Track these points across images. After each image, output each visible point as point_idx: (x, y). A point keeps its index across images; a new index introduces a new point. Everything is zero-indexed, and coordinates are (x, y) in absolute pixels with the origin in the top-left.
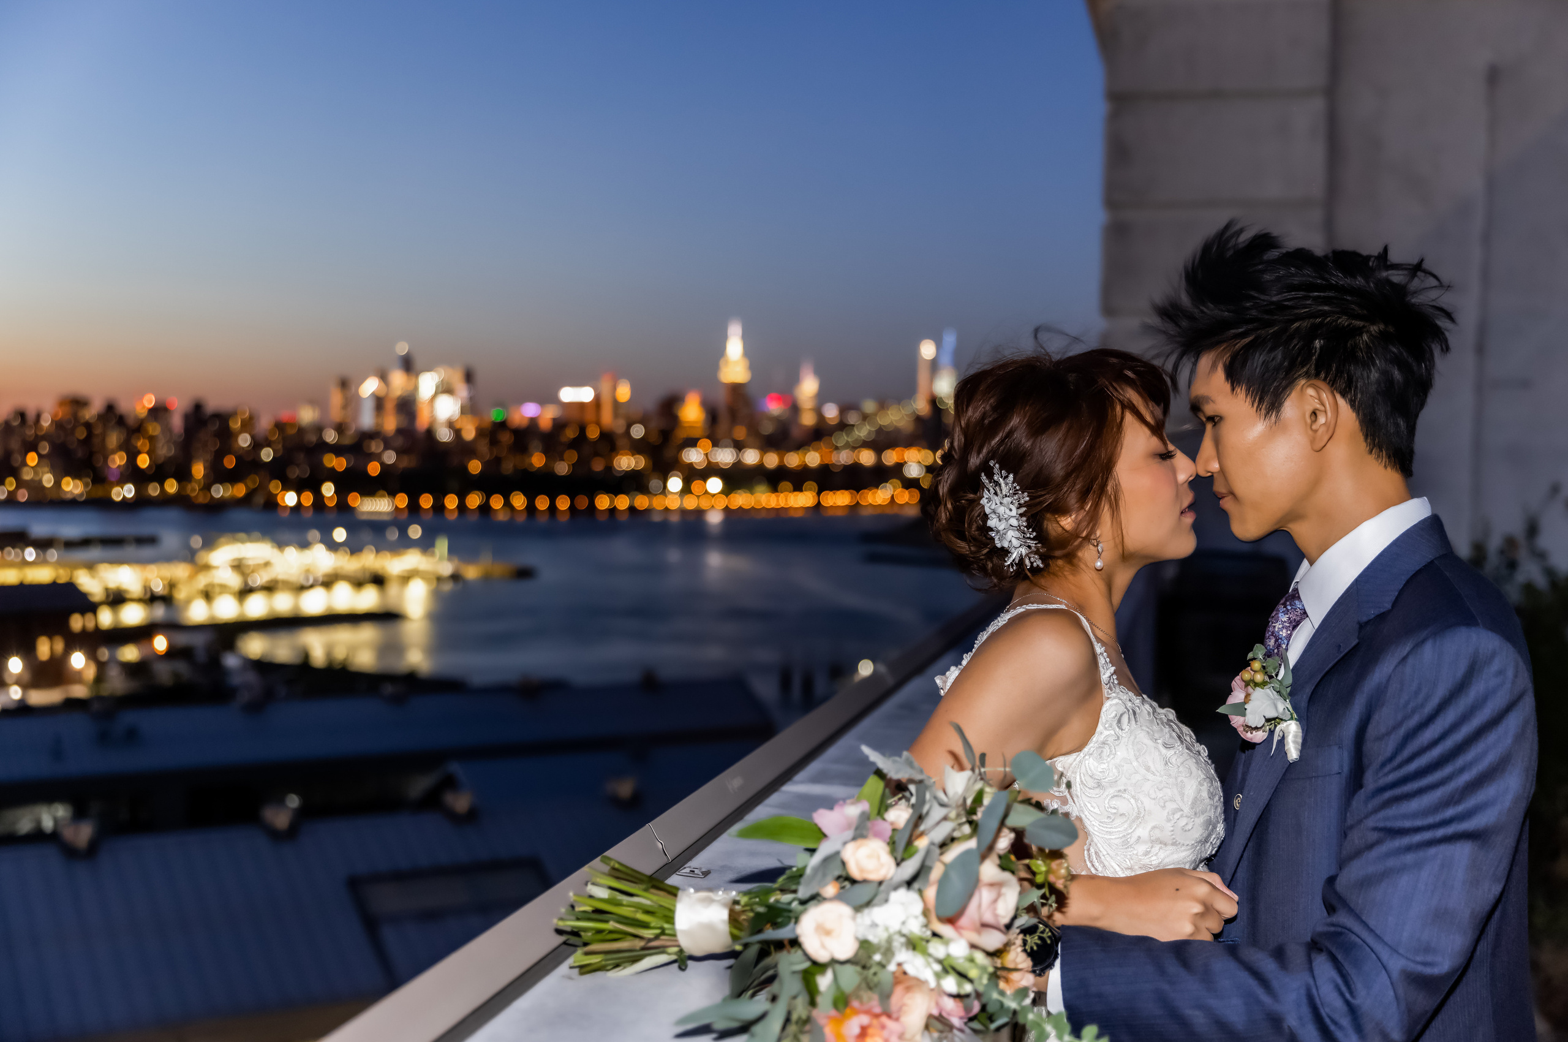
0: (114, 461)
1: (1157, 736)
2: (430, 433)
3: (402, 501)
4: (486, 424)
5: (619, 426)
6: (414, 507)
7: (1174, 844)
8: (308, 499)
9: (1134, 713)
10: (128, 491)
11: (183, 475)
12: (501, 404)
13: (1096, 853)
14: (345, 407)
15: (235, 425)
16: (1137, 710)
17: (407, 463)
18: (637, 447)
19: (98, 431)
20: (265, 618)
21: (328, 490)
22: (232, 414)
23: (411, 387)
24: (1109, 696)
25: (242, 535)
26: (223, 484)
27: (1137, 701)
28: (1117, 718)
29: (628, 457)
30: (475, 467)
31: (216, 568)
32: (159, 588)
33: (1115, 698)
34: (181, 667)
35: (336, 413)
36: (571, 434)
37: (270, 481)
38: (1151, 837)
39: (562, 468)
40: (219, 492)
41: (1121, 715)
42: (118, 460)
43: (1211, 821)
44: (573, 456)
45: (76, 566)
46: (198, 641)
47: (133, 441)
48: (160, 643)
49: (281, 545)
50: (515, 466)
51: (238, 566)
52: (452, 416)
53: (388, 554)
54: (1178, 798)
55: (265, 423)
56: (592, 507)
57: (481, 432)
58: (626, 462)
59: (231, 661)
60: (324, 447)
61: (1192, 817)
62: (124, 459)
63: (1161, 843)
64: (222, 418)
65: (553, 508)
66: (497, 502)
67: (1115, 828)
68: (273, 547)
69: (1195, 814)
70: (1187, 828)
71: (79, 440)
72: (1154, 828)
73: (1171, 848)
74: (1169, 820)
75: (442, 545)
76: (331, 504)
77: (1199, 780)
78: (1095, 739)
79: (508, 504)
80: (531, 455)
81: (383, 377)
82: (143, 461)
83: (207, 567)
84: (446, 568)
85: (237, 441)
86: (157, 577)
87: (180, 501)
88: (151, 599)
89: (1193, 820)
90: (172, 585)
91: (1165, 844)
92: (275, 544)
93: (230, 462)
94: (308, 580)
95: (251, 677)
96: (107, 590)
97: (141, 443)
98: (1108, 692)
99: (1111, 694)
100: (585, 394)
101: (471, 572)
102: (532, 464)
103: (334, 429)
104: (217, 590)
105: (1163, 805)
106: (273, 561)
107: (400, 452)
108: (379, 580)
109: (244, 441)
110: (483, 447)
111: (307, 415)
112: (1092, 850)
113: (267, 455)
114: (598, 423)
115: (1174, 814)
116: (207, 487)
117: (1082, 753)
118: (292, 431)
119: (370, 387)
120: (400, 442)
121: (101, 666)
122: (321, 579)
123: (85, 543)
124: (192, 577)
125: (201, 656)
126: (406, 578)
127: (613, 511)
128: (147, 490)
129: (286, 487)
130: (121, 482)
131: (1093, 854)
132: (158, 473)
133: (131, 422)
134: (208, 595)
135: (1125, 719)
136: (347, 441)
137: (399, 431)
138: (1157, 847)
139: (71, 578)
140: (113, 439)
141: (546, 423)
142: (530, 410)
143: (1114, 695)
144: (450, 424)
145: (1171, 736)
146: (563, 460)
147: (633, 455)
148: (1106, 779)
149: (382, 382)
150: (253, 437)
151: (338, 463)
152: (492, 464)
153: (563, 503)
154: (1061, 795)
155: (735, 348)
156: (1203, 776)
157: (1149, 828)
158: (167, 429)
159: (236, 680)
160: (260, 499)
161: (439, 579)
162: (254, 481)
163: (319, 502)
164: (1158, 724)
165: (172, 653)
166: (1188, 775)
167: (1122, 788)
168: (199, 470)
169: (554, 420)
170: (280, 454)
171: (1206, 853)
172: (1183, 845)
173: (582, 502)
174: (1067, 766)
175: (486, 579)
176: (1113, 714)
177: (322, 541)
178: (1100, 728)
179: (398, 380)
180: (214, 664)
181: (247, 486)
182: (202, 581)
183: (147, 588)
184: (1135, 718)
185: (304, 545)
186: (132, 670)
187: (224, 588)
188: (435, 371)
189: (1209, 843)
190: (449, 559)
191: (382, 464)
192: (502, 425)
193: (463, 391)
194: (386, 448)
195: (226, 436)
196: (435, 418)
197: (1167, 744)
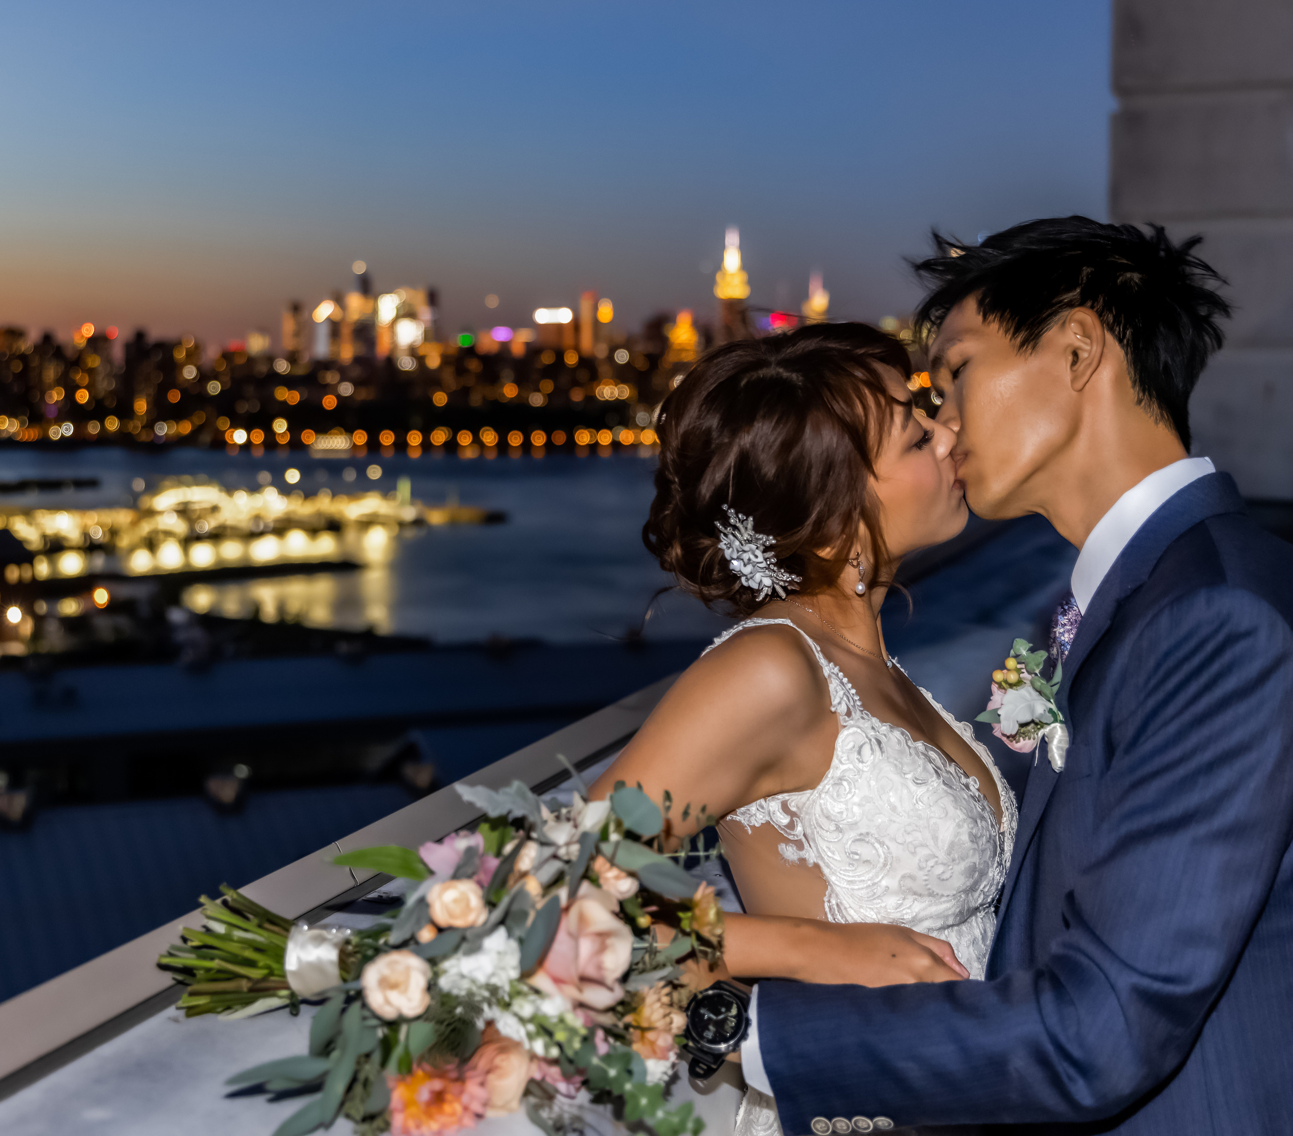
0: (51, 397)
1: (906, 769)
2: (390, 361)
3: (361, 438)
4: (452, 351)
5: (601, 352)
6: (373, 445)
7: (931, 894)
8: (258, 437)
9: (879, 742)
10: (67, 430)
11: (125, 412)
12: (466, 329)
13: (837, 905)
14: (297, 334)
15: (180, 355)
16: (883, 739)
17: (364, 395)
18: (622, 374)
19: (35, 363)
20: (211, 569)
21: (280, 426)
22: (178, 343)
23: (369, 310)
24: (845, 724)
25: (187, 478)
26: (167, 421)
27: (884, 728)
28: (857, 749)
29: (611, 386)
30: (440, 399)
31: (160, 513)
32: (98, 534)
33: (852, 726)
34: (122, 621)
35: (288, 343)
36: (547, 359)
37: (217, 418)
38: (901, 887)
39: (537, 400)
40: (163, 430)
41: (861, 747)
42: (56, 396)
43: (976, 868)
44: (548, 386)
45: (11, 513)
46: (141, 592)
47: (72, 375)
48: (101, 596)
49: (229, 489)
50: (484, 398)
51: (184, 511)
52: (414, 342)
53: (345, 498)
54: (931, 843)
55: (212, 353)
56: (571, 443)
57: (446, 360)
58: (609, 392)
59: (176, 616)
60: (276, 379)
61: (949, 864)
62: (62, 394)
63: (915, 893)
64: (166, 348)
65: (527, 445)
66: (465, 439)
67: (859, 876)
68: (221, 490)
69: (953, 860)
70: (945, 876)
71: (14, 374)
72: (903, 877)
73: (927, 901)
74: (921, 868)
75: (404, 487)
76: (283, 441)
77: (957, 821)
78: (831, 773)
79: (477, 441)
80: (502, 386)
81: (339, 300)
82: (83, 397)
83: (151, 513)
84: (409, 513)
85: (181, 373)
86: (98, 524)
87: (123, 440)
88: (90, 547)
89: (951, 867)
90: (113, 532)
91: (920, 895)
92: (223, 488)
93: (174, 397)
94: (258, 526)
95: (197, 634)
96: (44, 537)
97: (80, 377)
98: (845, 719)
99: (848, 721)
100: (564, 316)
101: (436, 517)
102: (503, 395)
103: (286, 360)
104: (161, 536)
105: (913, 851)
106: (220, 505)
107: (357, 383)
108: (334, 526)
109: (190, 373)
110: (449, 377)
111: (257, 344)
112: (834, 902)
113: (214, 388)
114: (577, 348)
115: (927, 861)
116: (149, 426)
117: (816, 791)
118: (240, 361)
119: (325, 311)
120: (356, 372)
121: (39, 621)
122: (272, 525)
123: (21, 487)
124: (135, 524)
125: (145, 611)
126: (366, 523)
127: (594, 447)
128: (87, 428)
129: (235, 425)
130: (59, 420)
131: (835, 907)
132: (97, 410)
133: (69, 353)
134: (151, 544)
135: (866, 750)
136: (301, 371)
137: (357, 360)
138: (910, 898)
139: (7, 525)
140: (51, 372)
141: (518, 349)
142: (501, 334)
143: (852, 722)
144: (413, 351)
145: (925, 769)
146: (538, 390)
147: (616, 385)
148: (845, 821)
149: (338, 306)
150: (198, 369)
151: (289, 396)
152: (459, 396)
153: (539, 439)
154: (796, 838)
155: (732, 259)
156: (962, 816)
157: (899, 877)
158: (108, 360)
159: (181, 636)
160: (206, 438)
161: (402, 524)
162: (200, 418)
163: (271, 442)
164: (911, 754)
165: (113, 607)
166: (943, 815)
167: (864, 831)
168: (141, 406)
169: (528, 345)
170: (228, 385)
171: (976, 902)
172: (943, 896)
173: (560, 438)
174: (800, 805)
175: (453, 524)
176: (851, 745)
177: (273, 484)
178: (835, 761)
179: (356, 303)
180: (158, 619)
181: (192, 423)
182: (146, 528)
183: (86, 535)
184: (881, 748)
185: (254, 488)
186: (71, 624)
187: (168, 534)
188: (395, 293)
189: (979, 891)
190: (412, 503)
191: (339, 397)
192: (470, 352)
193: (426, 313)
194: (343, 379)
195: (170, 368)
196: (396, 345)
197: (917, 779)
